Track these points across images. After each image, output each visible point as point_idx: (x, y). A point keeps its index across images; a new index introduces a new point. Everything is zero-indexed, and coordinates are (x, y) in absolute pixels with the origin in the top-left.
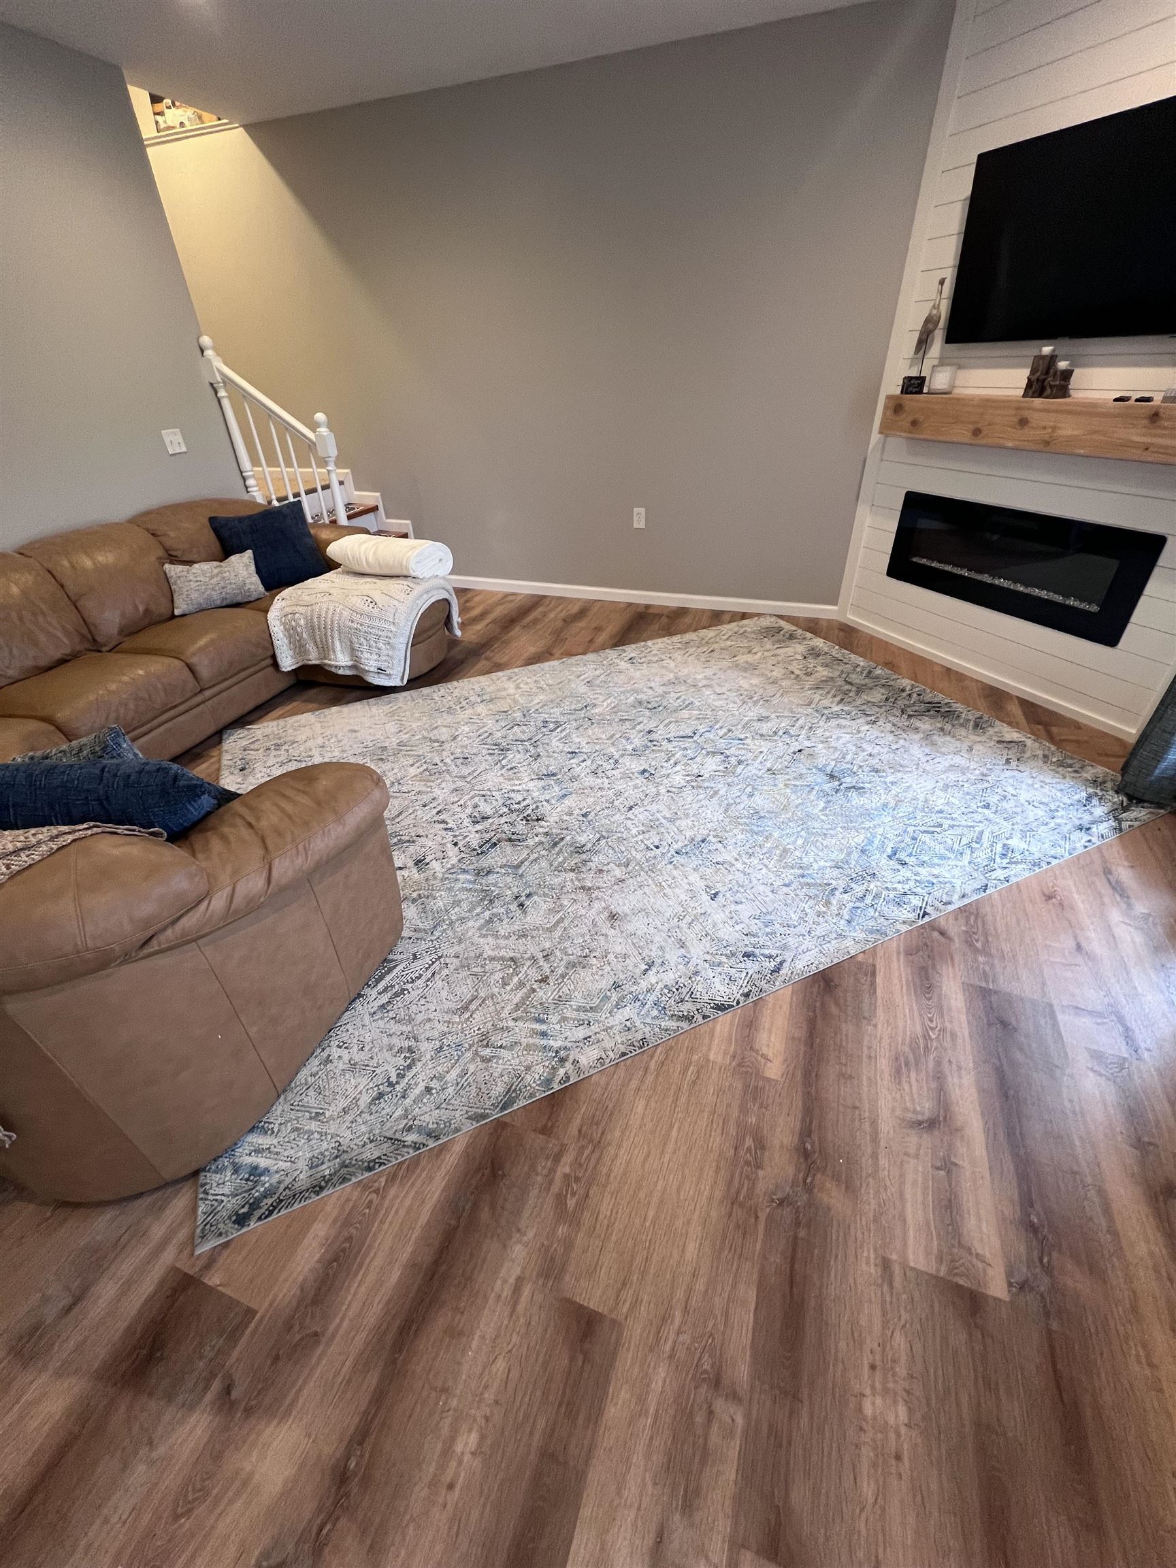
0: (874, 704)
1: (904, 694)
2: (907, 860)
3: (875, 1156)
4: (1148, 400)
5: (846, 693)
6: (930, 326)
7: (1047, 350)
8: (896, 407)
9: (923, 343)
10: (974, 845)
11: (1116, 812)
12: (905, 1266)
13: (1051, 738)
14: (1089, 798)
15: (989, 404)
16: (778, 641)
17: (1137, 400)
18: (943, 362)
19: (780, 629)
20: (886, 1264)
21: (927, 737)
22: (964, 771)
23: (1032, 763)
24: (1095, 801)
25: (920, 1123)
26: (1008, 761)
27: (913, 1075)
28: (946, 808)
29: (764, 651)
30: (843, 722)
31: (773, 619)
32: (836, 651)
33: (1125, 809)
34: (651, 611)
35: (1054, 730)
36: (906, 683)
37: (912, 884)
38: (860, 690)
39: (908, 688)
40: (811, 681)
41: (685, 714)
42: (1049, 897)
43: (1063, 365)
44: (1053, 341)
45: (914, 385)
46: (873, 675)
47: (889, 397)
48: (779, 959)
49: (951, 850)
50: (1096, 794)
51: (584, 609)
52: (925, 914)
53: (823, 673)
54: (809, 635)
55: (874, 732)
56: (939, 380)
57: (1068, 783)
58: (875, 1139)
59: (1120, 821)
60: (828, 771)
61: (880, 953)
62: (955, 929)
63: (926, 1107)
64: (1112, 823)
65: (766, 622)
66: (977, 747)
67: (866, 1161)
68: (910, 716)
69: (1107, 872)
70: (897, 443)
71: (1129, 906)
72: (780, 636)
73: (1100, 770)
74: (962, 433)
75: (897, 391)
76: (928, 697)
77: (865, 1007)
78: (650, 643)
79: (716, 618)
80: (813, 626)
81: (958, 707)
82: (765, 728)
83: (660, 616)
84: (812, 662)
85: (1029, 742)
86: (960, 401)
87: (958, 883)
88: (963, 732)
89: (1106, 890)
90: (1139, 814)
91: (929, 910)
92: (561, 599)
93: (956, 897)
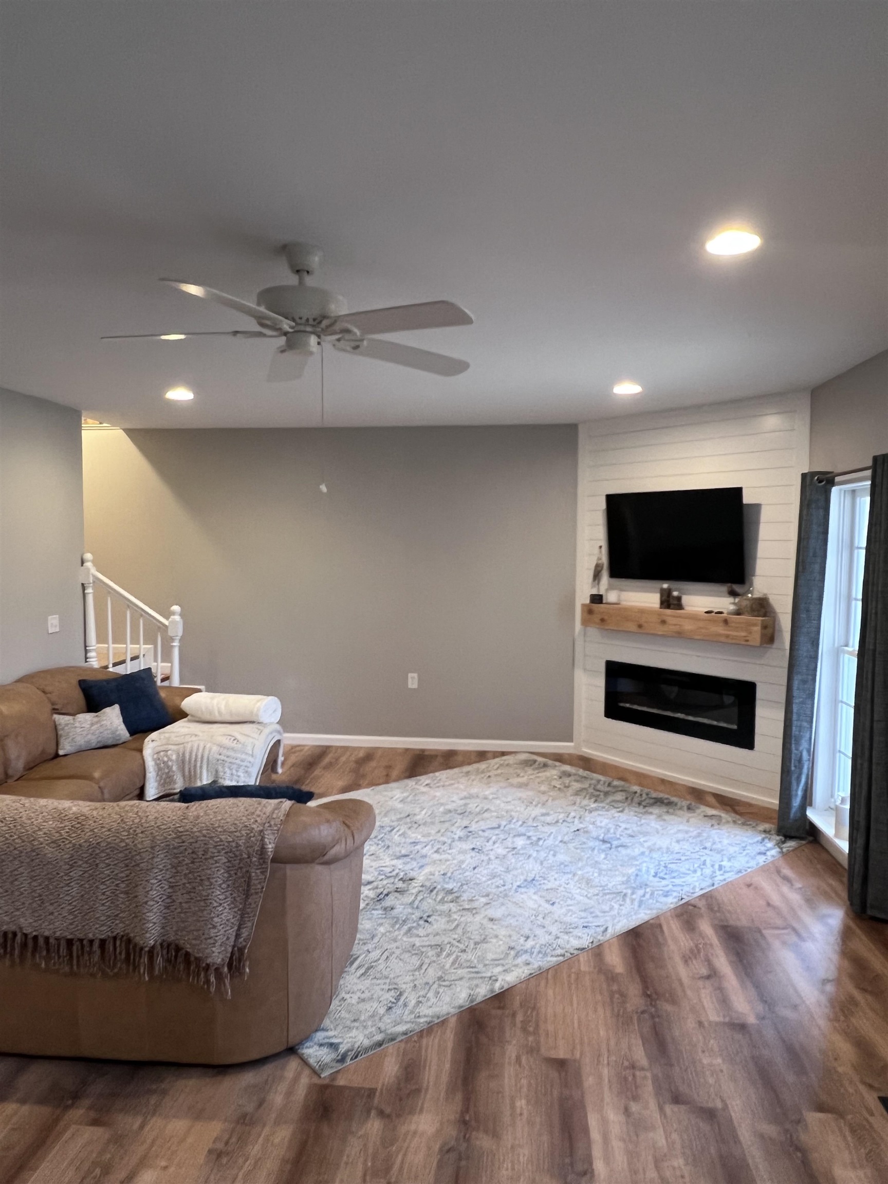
0: (618, 801)
1: (637, 795)
2: (665, 876)
3: (684, 991)
4: (721, 613)
5: (598, 796)
6: (599, 569)
7: (665, 586)
8: (588, 611)
9: (597, 576)
10: (702, 867)
11: (779, 844)
12: (710, 1023)
13: (736, 812)
14: (763, 839)
15: (642, 611)
16: (537, 769)
17: (716, 613)
18: (610, 588)
19: (535, 761)
20: (700, 1023)
21: (660, 816)
22: (687, 832)
23: (727, 826)
24: (766, 841)
25: (702, 977)
26: (712, 826)
27: (694, 962)
28: (681, 851)
29: (528, 774)
30: (600, 813)
31: (527, 755)
32: (581, 772)
33: (784, 842)
34: (426, 753)
35: (737, 808)
36: (636, 788)
37: (670, 887)
38: (606, 794)
39: (639, 791)
40: (570, 791)
41: (486, 815)
42: (749, 886)
43: (675, 594)
44: (668, 582)
45: (597, 599)
46: (612, 785)
47: (583, 605)
48: (605, 927)
49: (689, 870)
50: (766, 837)
51: (369, 755)
52: (682, 899)
53: (577, 786)
54: (557, 764)
55: (623, 816)
56: (612, 597)
57: (750, 833)
58: (681, 984)
59: (781, 849)
60: (601, 838)
61: (662, 918)
62: (702, 904)
63: (704, 971)
64: (778, 850)
65: (523, 757)
66: (691, 820)
67: (680, 993)
68: (645, 807)
69: (778, 872)
70: (593, 631)
71: (792, 885)
72: (536, 765)
73: (767, 826)
74: (632, 627)
75: (588, 601)
76: (654, 795)
77: (661, 939)
78: (437, 774)
79: (482, 756)
80: (559, 758)
81: (674, 799)
82: (549, 819)
83: (436, 756)
84: (567, 781)
85: (723, 815)
86: (626, 609)
87: (697, 884)
88: (681, 812)
89: (779, 880)
90: (791, 844)
91: (684, 897)
92: (346, 749)
93: (697, 890)
